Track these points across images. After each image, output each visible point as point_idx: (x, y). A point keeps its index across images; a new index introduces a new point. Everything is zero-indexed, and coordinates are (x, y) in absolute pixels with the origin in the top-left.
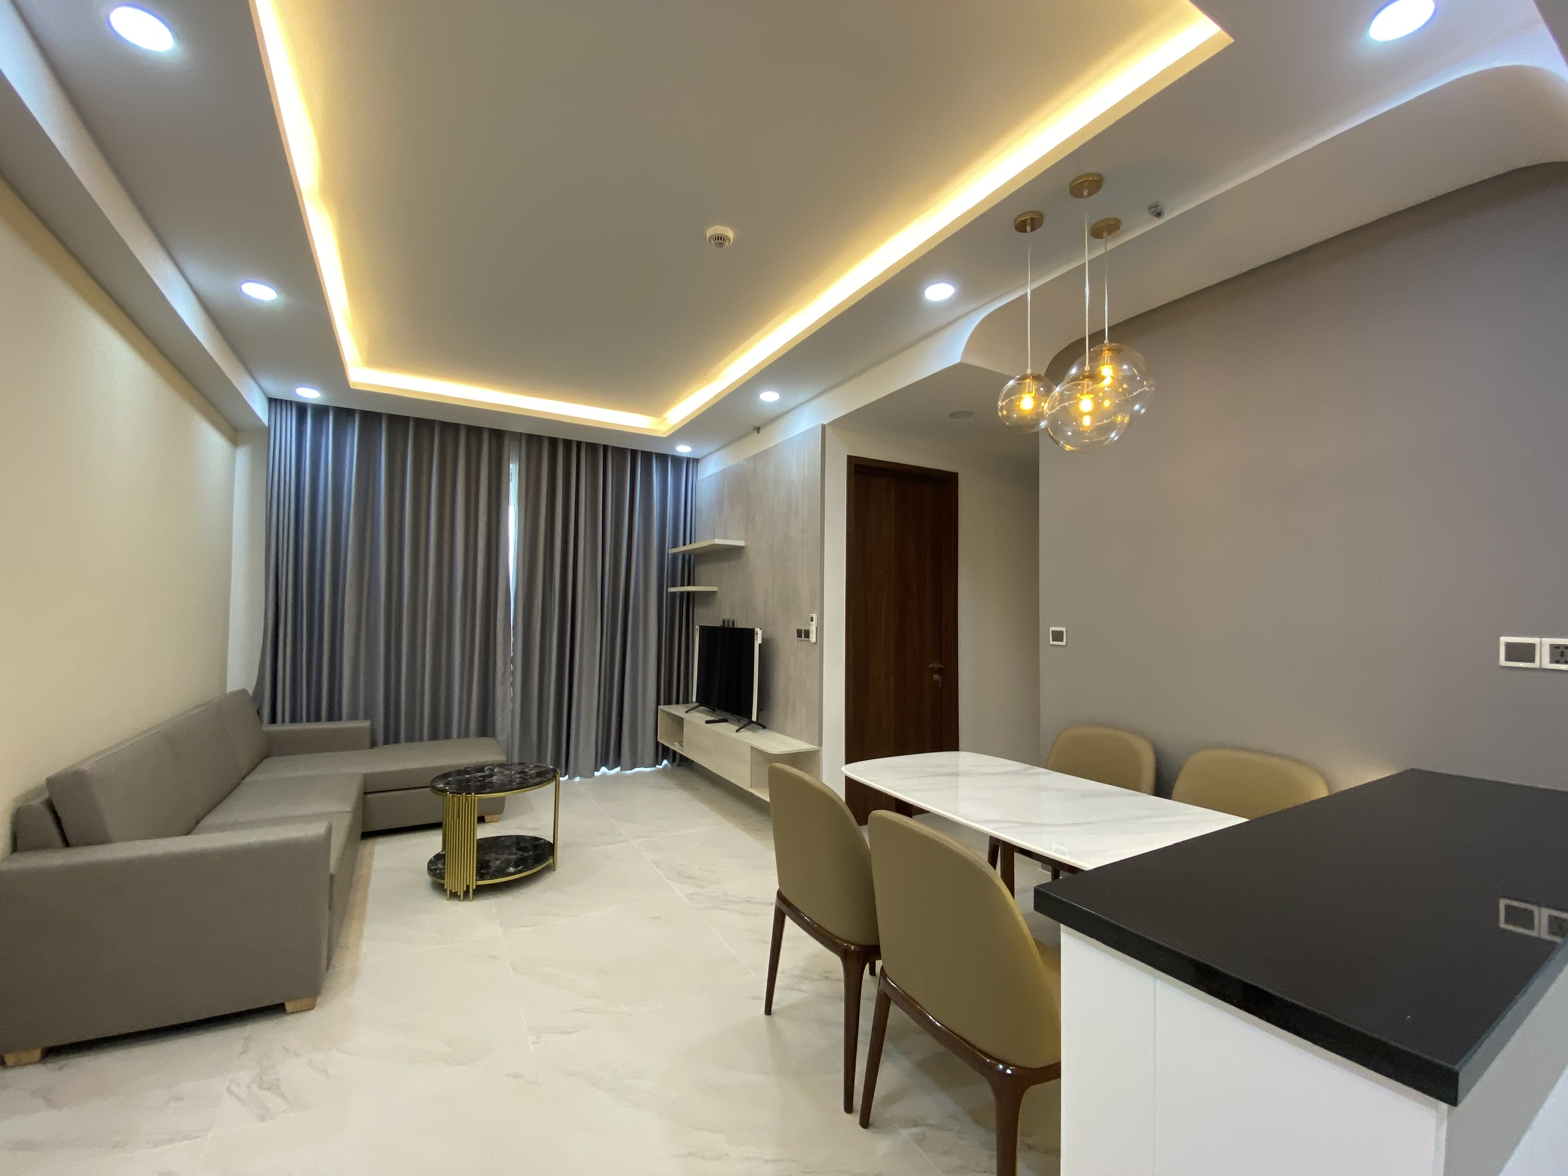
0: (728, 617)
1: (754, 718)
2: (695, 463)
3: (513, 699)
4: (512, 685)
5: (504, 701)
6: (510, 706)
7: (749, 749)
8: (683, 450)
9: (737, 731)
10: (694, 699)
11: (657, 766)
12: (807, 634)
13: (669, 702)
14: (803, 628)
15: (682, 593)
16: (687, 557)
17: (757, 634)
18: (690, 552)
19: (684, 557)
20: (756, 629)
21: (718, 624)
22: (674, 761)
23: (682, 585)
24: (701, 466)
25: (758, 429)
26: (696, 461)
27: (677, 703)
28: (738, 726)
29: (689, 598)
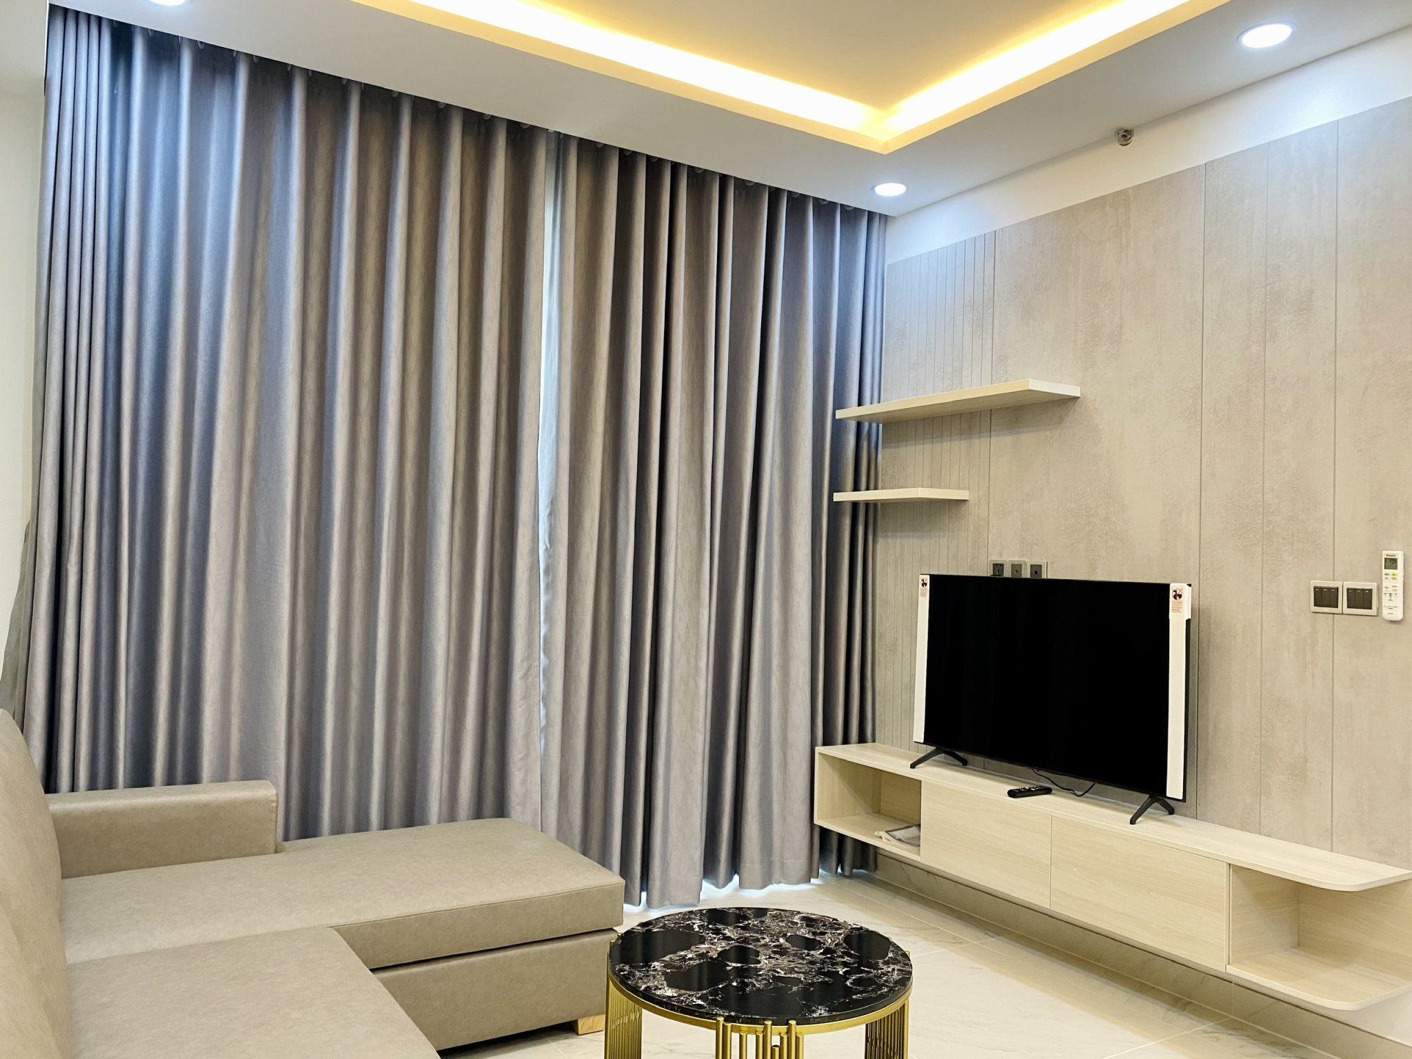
0: (1016, 559)
1: (1174, 788)
3: (546, 730)
4: (546, 700)
5: (528, 735)
6: (538, 745)
7: (1225, 868)
8: (889, 191)
9: (1133, 822)
10: (919, 734)
11: (813, 880)
12: (1361, 600)
14: (1344, 585)
15: (855, 505)
16: (866, 425)
17: (1178, 596)
19: (859, 425)
20: (1173, 587)
21: (985, 571)
23: (856, 488)
25: (1125, 136)
26: (885, 218)
27: (846, 741)
28: (1129, 813)
29: (867, 515)
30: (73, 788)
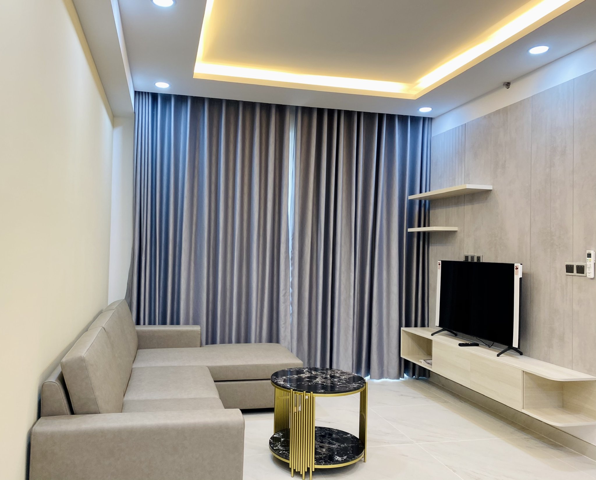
0: (472, 254)
1: (515, 344)
2: (430, 121)
3: (292, 314)
4: (292, 304)
5: (286, 316)
6: (289, 320)
7: (521, 373)
8: (424, 111)
9: (498, 355)
10: (437, 323)
11: (400, 378)
12: (581, 270)
13: (408, 325)
14: (575, 264)
15: (419, 233)
16: (423, 202)
17: (517, 268)
18: (425, 199)
19: (420, 202)
20: (515, 265)
21: (462, 259)
22: (414, 374)
23: (419, 226)
24: (435, 124)
25: (508, 85)
26: (431, 119)
27: (416, 326)
28: (498, 352)
29: (426, 237)
30: (144, 324)
